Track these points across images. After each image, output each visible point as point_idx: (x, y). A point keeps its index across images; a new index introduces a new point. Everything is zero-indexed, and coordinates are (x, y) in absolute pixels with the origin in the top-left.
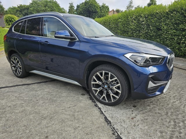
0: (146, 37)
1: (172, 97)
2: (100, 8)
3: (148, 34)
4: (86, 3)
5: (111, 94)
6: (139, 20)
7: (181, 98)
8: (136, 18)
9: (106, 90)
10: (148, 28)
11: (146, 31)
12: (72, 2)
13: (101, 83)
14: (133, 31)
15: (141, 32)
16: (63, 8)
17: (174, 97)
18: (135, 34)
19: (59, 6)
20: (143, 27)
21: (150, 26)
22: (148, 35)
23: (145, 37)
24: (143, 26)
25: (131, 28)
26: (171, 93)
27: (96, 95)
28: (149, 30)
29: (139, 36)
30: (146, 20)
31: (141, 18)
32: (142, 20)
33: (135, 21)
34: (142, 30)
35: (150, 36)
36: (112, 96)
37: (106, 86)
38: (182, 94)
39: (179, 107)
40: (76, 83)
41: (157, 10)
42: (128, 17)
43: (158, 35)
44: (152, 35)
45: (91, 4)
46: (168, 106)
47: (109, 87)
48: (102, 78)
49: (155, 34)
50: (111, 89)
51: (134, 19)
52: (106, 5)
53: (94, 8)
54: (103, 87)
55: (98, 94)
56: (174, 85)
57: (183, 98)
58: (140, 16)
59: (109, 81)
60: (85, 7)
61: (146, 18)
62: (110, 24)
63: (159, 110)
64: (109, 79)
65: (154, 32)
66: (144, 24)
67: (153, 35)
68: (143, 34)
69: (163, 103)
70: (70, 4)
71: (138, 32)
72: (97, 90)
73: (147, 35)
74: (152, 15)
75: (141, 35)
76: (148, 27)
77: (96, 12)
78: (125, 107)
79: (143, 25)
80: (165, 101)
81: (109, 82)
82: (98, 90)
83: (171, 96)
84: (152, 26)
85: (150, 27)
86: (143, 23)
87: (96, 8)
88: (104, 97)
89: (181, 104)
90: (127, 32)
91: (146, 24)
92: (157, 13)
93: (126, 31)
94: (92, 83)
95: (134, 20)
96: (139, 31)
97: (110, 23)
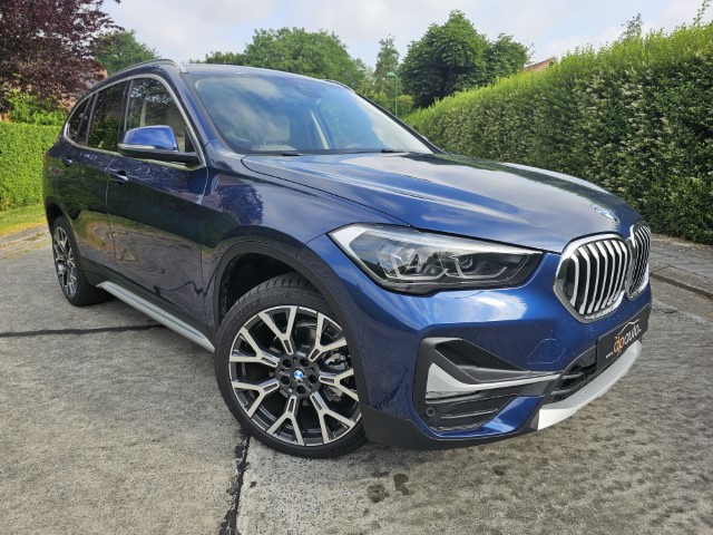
0: (643, 168)
1: (629, 457)
2: (489, 52)
3: (653, 155)
4: (433, 36)
5: (323, 411)
6: (617, 94)
7: (672, 470)
8: (608, 84)
9: (300, 390)
10: (655, 128)
11: (646, 140)
12: (391, 37)
13: (276, 360)
14: (592, 139)
15: (623, 145)
16: (359, 61)
17: (638, 459)
18: (598, 154)
19: (345, 51)
20: (634, 122)
21: (664, 120)
22: (652, 159)
23: (639, 165)
24: (630, 120)
25: (582, 131)
26: (635, 437)
27: (250, 413)
28: (655, 136)
29: (616, 163)
30: (645, 91)
31: (626, 86)
32: (629, 93)
33: (601, 97)
34: (629, 136)
35: (662, 160)
36: (326, 416)
37: (299, 372)
38: (698, 447)
39: (631, 516)
41: (696, 48)
42: (571, 85)
43: (697, 161)
44: (670, 157)
45: (452, 41)
46: (571, 504)
47: (313, 379)
48: (285, 337)
49: (681, 153)
50: (323, 389)
51: (595, 91)
52: (514, 40)
53: (463, 51)
54: (284, 380)
55: (257, 411)
56: (683, 395)
57: (683, 469)
58: (624, 76)
59: (317, 351)
60: (427, 53)
61: (647, 83)
62: (502, 115)
63: (509, 516)
64: (318, 346)
65: (681, 145)
66: (638, 110)
67: (675, 160)
68: (631, 154)
69: (559, 482)
70: (382, 42)
71: (609, 145)
72: (257, 394)
73: (647, 160)
74: (672, 71)
75: (623, 159)
76: (652, 123)
77: (469, 69)
78: (356, 477)
79: (633, 116)
80: (577, 471)
81: (312, 357)
82: (263, 390)
83: (622, 453)
84: (672, 120)
85: (662, 124)
86: (634, 105)
87: (469, 53)
88: (288, 421)
89: (650, 501)
90: (568, 143)
91: (645, 111)
92: (698, 61)
93: (561, 141)
95: (595, 96)
96: (616, 141)
97: (503, 109)
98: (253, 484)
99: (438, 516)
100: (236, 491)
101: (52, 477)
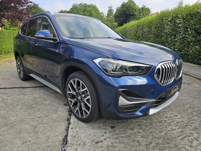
0: (182, 44)
1: (175, 122)
2: (139, 10)
3: (185, 40)
4: (123, 6)
6: (175, 22)
7: (187, 126)
8: (173, 19)
9: (80, 102)
10: (186, 32)
11: (184, 35)
12: (111, 6)
13: (75, 93)
14: (168, 35)
15: (177, 37)
16: (102, 13)
17: (178, 123)
18: (170, 39)
19: (98, 10)
20: (180, 30)
21: (188, 29)
22: (185, 41)
23: (181, 43)
24: (179, 30)
25: (165, 33)
26: (177, 117)
28: (186, 34)
29: (175, 42)
30: (183, 21)
31: (178, 20)
32: (179, 22)
33: (171, 23)
34: (179, 34)
35: (188, 41)
36: (84, 110)
38: (194, 120)
39: (175, 138)
40: (58, 90)
41: (198, 9)
42: (162, 19)
43: (198, 41)
44: (190, 40)
45: (129, 7)
46: (159, 134)
49: (193, 39)
51: (169, 21)
52: (147, 7)
53: (132, 10)
54: (77, 99)
56: (191, 106)
57: (190, 125)
58: (178, 17)
59: (81, 91)
60: (122, 10)
61: (184, 19)
62: (143, 28)
63: (142, 137)
65: (193, 37)
66: (181, 27)
67: (191, 41)
68: (179, 39)
69: (156, 129)
70: (109, 7)
71: (173, 37)
73: (183, 41)
74: (191, 15)
75: (177, 41)
76: (185, 31)
77: (133, 15)
79: (180, 28)
80: (161, 126)
82: (73, 101)
83: (173, 121)
84: (191, 29)
85: (188, 31)
86: (180, 25)
87: (134, 10)
88: (78, 110)
89: (181, 134)
90: (161, 36)
91: (183, 27)
92: (199, 13)
93: (159, 36)
94: (68, 92)
95: (169, 23)
96: (175, 36)
97: (143, 26)
98: (72, 128)
99: (122, 137)
100: (67, 130)
101: (17, 126)
